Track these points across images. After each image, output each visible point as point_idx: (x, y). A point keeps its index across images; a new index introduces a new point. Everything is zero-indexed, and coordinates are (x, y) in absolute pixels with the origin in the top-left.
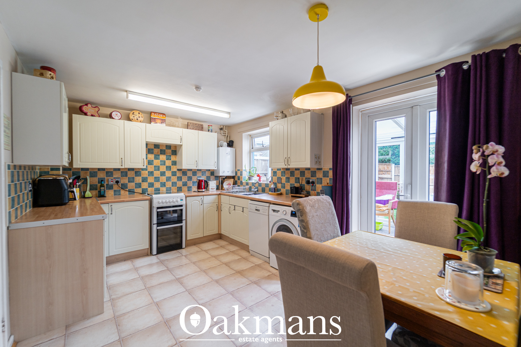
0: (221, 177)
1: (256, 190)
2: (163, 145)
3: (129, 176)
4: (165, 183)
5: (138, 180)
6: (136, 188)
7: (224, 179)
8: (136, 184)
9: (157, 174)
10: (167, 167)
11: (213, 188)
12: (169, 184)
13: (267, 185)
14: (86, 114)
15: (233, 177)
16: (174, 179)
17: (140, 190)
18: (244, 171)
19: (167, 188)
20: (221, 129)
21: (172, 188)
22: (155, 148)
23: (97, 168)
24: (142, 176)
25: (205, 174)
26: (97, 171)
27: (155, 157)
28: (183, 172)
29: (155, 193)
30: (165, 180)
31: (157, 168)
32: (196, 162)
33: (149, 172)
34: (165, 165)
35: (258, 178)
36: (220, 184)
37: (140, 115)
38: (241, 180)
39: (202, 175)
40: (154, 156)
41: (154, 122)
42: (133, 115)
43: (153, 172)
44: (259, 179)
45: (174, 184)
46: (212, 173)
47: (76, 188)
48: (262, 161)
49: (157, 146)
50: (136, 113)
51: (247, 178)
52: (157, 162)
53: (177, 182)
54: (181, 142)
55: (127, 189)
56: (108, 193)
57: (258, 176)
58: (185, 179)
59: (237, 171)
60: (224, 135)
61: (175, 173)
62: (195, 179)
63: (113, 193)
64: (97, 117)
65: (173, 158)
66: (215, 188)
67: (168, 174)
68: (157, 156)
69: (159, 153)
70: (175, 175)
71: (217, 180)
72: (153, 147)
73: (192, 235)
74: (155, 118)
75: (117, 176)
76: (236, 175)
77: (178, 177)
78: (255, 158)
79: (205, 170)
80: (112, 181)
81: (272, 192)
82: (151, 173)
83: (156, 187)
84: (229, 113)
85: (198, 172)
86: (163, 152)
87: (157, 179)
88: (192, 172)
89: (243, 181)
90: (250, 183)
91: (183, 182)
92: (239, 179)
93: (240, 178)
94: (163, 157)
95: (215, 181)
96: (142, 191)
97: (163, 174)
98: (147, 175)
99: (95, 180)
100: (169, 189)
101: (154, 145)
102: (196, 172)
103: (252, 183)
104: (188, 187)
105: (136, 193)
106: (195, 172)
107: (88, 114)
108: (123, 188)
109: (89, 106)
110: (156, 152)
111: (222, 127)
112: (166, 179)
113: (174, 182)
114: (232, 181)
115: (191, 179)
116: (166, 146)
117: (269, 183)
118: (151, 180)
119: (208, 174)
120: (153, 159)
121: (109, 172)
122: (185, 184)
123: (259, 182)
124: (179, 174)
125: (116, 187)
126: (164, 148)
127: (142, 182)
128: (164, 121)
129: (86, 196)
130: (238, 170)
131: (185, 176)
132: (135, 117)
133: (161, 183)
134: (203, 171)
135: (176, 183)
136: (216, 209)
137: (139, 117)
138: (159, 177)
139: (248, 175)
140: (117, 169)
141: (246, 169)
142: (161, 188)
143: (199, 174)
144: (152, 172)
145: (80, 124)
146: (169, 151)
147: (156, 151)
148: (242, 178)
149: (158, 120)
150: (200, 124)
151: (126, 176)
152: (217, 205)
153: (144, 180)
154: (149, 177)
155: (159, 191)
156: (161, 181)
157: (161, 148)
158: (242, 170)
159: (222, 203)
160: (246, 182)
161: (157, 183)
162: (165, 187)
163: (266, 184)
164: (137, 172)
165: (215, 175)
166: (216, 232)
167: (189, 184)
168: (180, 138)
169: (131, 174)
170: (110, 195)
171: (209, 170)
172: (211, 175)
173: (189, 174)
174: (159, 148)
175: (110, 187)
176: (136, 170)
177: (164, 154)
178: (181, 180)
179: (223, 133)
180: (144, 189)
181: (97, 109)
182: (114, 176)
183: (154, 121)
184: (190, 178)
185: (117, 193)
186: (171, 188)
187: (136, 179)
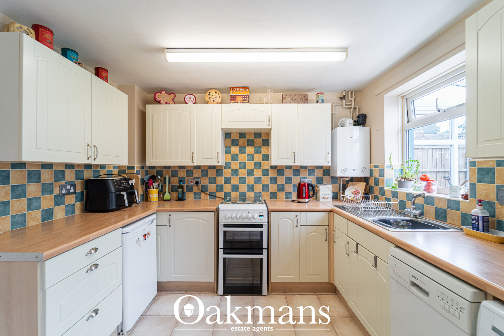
0: (341, 179)
1: (418, 212)
2: (250, 133)
3: (209, 176)
4: (253, 185)
5: (220, 180)
6: (217, 191)
7: (348, 182)
8: (217, 185)
9: (243, 173)
10: (256, 163)
11: (326, 197)
12: (258, 188)
13: (454, 205)
14: (159, 102)
15: (366, 180)
16: (266, 180)
17: (221, 194)
18: (388, 167)
19: (256, 193)
20: (343, 98)
21: (263, 193)
22: (240, 138)
23: (177, 166)
24: (225, 176)
25: (313, 174)
26: (178, 169)
27: (240, 150)
28: (278, 170)
29: (239, 199)
30: (253, 182)
31: (242, 165)
32: (294, 154)
33: (232, 170)
34: (253, 160)
35: (424, 183)
36: (340, 190)
37: (217, 95)
38: (380, 185)
39: (309, 175)
40: (239, 148)
41: (233, 102)
42: (209, 96)
43: (238, 170)
44: (426, 186)
45: (265, 188)
46: (327, 171)
47: (153, 189)
48: (434, 151)
49: (242, 135)
50: (213, 92)
51: (395, 182)
52: (242, 157)
53: (270, 185)
54: (269, 125)
55: (208, 193)
56: (188, 196)
57: (422, 179)
58: (281, 180)
59: (372, 168)
60: (347, 108)
61: (266, 172)
62: (296, 180)
63: (193, 196)
64: (172, 104)
65: (264, 150)
66: (330, 196)
67: (258, 173)
68: (243, 149)
69: (246, 144)
70: (267, 175)
71: (335, 183)
72: (237, 137)
73: (280, 275)
74: (235, 95)
75: (198, 175)
76: (370, 176)
77: (271, 178)
78: (417, 142)
79: (314, 166)
80: (192, 182)
81: (473, 228)
82: (235, 172)
83: (241, 192)
84: (345, 49)
85: (301, 170)
86: (250, 143)
87: (243, 180)
88: (292, 170)
89: (385, 188)
90: (401, 192)
91: (278, 185)
92: (377, 182)
93: (380, 181)
94: (250, 150)
95: (331, 186)
96: (225, 196)
97: (250, 173)
98: (230, 174)
99: (175, 181)
100: (258, 195)
101: (240, 133)
102: (298, 170)
103: (408, 194)
104: (285, 193)
105: (217, 198)
106: (296, 171)
107: (162, 102)
108: (203, 190)
109: (163, 92)
110: (242, 143)
111: (344, 94)
112: (255, 180)
113: (265, 185)
114: (361, 187)
115: (291, 180)
116: (255, 134)
117: (460, 198)
118: (235, 181)
119: (319, 173)
120: (238, 153)
121: (189, 171)
122: (281, 188)
123: (427, 194)
124: (272, 173)
125: (195, 189)
126: (252, 137)
127: (225, 183)
128: (247, 97)
129: (165, 198)
130: (376, 167)
131: (281, 176)
132: (211, 98)
133: (247, 185)
134: (310, 168)
135: (268, 186)
136: (324, 238)
137: (216, 97)
138: (245, 178)
139: (398, 176)
140: (197, 167)
141: (392, 164)
142: (248, 193)
143: (304, 174)
144: (236, 170)
145: (152, 115)
146: (259, 141)
147: (242, 141)
148: (383, 181)
149: (239, 97)
150: (303, 94)
151: (207, 176)
152: (328, 231)
153: (227, 181)
154: (232, 178)
155: (245, 196)
156: (247, 183)
157: (248, 137)
158: (384, 166)
159: (335, 229)
160: (393, 190)
161: (242, 186)
162: (253, 191)
163: (448, 200)
164: (219, 171)
165: (332, 175)
166: (323, 278)
167: (287, 189)
168: (268, 117)
169: (212, 173)
170: (190, 199)
171: (321, 167)
172: (324, 175)
173: (288, 173)
174: (245, 138)
175: (190, 189)
176: (218, 168)
177: (252, 145)
178: (276, 182)
179: (346, 105)
180: (227, 193)
181: (172, 96)
182: (195, 176)
183: (234, 99)
184: (289, 180)
185: (197, 197)
186: (261, 193)
187: (217, 179)
